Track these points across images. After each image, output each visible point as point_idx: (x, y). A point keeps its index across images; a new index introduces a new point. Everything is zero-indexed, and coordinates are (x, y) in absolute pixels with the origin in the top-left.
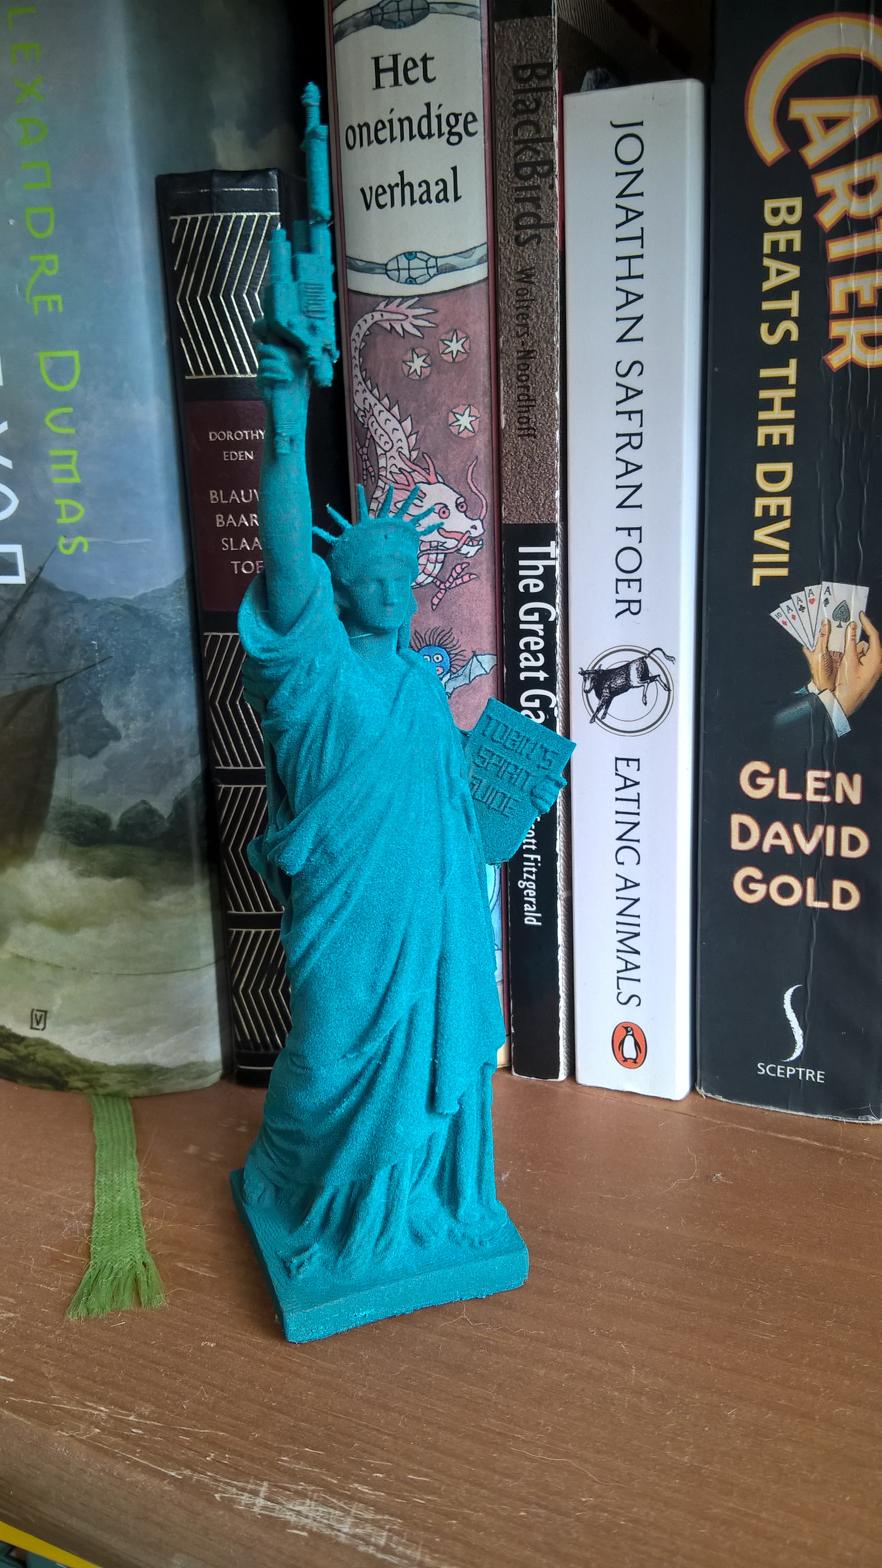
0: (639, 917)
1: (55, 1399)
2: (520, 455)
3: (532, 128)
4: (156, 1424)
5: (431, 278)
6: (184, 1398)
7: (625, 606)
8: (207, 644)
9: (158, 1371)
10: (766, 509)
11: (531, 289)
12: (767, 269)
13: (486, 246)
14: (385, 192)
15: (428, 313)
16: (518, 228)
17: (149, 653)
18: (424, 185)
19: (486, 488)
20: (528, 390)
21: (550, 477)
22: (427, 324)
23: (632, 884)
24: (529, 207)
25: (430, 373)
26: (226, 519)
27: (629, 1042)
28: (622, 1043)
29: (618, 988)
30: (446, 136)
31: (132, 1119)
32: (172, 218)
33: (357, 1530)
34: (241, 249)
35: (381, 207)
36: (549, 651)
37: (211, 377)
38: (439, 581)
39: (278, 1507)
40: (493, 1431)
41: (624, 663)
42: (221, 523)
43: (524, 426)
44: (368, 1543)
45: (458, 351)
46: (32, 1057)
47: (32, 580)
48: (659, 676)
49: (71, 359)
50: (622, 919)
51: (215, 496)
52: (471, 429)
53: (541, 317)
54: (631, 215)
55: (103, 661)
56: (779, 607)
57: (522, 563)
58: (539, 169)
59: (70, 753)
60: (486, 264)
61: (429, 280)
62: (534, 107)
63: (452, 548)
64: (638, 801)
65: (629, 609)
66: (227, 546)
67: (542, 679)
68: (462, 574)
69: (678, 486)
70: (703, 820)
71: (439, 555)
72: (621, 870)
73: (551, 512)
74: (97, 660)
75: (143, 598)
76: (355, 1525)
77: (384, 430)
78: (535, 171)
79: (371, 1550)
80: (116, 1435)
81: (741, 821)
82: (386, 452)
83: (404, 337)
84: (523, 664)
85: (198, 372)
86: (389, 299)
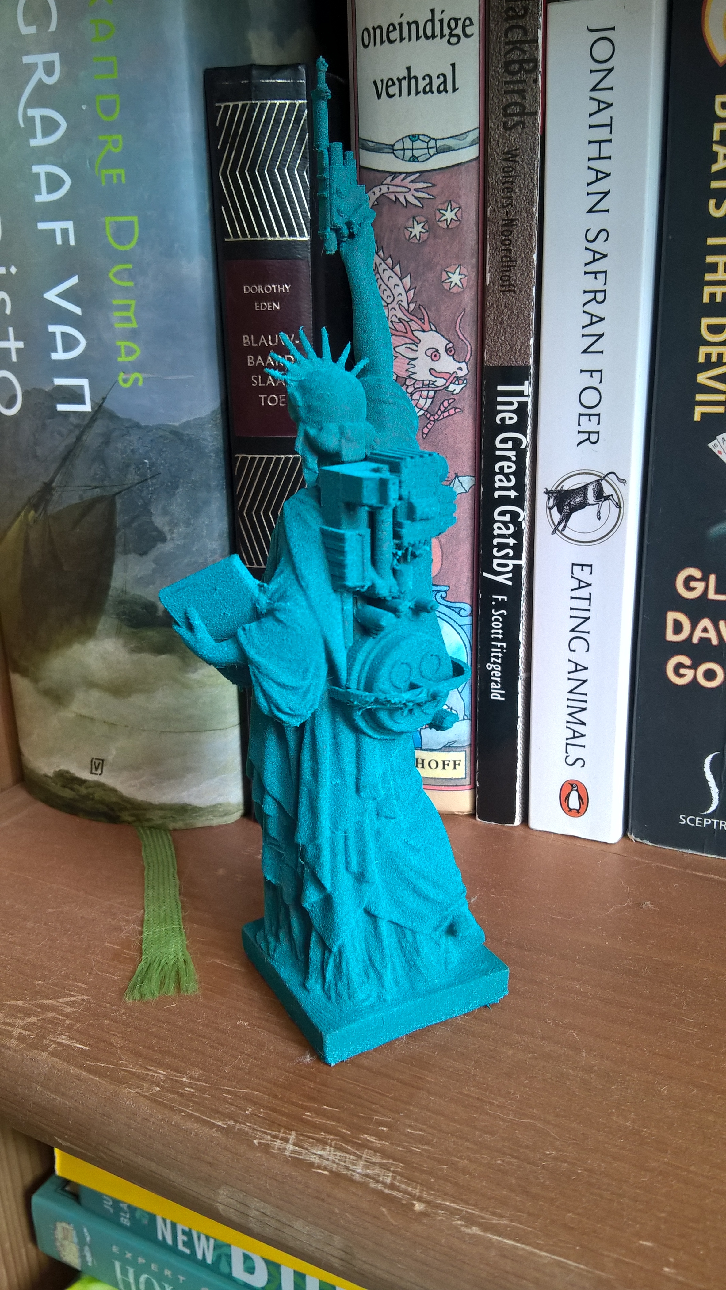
0: (586, 694)
1: (122, 1064)
2: (501, 308)
3: (520, 32)
4: (204, 1084)
5: (431, 156)
6: (226, 1065)
7: (585, 436)
8: (238, 464)
9: (204, 1043)
10: (708, 356)
11: (516, 167)
12: (716, 154)
13: (478, 130)
14: (394, 84)
15: (427, 187)
16: (505, 115)
17: (190, 470)
18: (427, 79)
19: (471, 336)
20: (511, 253)
21: (526, 326)
22: (426, 196)
23: (582, 668)
24: (516, 98)
25: (428, 238)
26: (255, 360)
27: (574, 796)
28: (568, 796)
29: (567, 752)
30: (447, 37)
31: (172, 847)
32: (217, 105)
33: (368, 1171)
34: (274, 131)
35: (390, 96)
36: (519, 474)
37: (246, 239)
38: (429, 415)
39: (304, 1151)
40: (474, 1098)
41: (583, 485)
42: (251, 363)
43: (506, 283)
44: (377, 1182)
45: (452, 219)
46: (91, 797)
47: (96, 409)
48: (612, 495)
49: (132, 223)
50: (572, 696)
51: (248, 340)
52: (460, 285)
53: (523, 191)
54: (602, 106)
55: (153, 477)
56: (716, 438)
57: (500, 399)
58: (525, 66)
59: (125, 552)
60: (477, 145)
61: (429, 158)
62: (523, 13)
63: (441, 386)
64: (589, 599)
65: (588, 439)
66: (256, 382)
67: (513, 497)
68: (449, 408)
69: (635, 337)
70: (643, 617)
71: (430, 392)
72: (573, 656)
73: (526, 356)
74: (149, 476)
75: (187, 425)
76: (366, 1167)
77: (387, 286)
78: (521, 68)
79: (380, 1187)
80: (173, 1092)
81: (675, 618)
82: (388, 304)
83: (406, 207)
84: (497, 484)
85: (235, 235)
86: (395, 174)
